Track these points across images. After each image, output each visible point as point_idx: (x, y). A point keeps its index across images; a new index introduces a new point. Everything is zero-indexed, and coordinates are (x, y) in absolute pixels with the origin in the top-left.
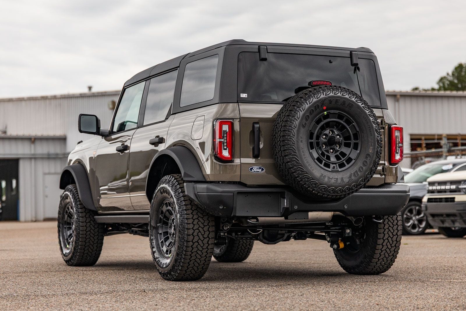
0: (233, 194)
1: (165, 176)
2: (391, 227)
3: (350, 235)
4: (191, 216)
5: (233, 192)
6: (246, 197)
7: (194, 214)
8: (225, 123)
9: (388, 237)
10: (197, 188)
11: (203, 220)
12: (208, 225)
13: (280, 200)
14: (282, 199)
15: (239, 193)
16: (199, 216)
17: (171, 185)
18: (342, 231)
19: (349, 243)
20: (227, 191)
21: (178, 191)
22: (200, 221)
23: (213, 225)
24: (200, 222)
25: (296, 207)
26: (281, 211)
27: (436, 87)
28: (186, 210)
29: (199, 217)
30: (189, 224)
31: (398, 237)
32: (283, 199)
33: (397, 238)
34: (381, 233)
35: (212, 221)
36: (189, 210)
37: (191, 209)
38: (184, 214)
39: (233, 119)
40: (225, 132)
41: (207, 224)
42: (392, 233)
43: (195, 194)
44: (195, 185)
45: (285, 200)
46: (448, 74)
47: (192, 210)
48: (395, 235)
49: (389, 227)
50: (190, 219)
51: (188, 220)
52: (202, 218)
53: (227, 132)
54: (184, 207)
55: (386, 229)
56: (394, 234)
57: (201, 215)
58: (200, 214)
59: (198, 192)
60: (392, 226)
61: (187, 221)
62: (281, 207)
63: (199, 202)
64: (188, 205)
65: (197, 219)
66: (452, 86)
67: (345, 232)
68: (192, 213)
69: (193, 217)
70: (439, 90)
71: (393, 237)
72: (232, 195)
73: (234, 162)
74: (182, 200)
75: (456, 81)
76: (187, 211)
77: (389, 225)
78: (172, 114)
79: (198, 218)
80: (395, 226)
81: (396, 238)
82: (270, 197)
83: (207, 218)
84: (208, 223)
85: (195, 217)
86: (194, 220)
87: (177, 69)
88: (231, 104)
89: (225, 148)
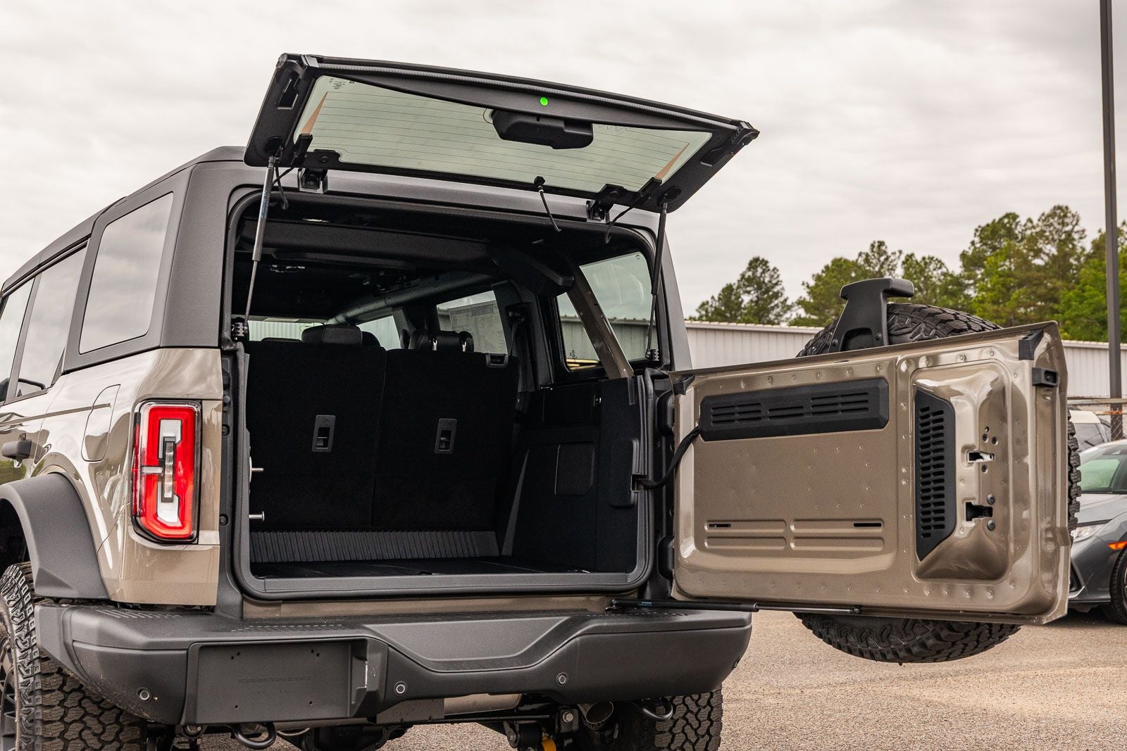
0: (184, 652)
1: (10, 565)
2: (692, 712)
3: (575, 727)
4: (57, 712)
5: (186, 647)
6: (232, 658)
7: (69, 706)
8: (170, 414)
9: (684, 743)
10: (72, 627)
11: (100, 722)
12: (116, 738)
13: (351, 664)
14: (356, 662)
15: (206, 648)
16: (86, 711)
17: (14, 602)
18: (550, 717)
19: (571, 741)
20: (166, 643)
21: (28, 625)
22: (90, 728)
23: (135, 737)
24: (89, 732)
25: (401, 689)
26: (351, 702)
27: (697, 315)
28: (43, 692)
29: (86, 714)
30: (51, 739)
31: (710, 740)
32: (361, 662)
33: (708, 743)
34: (665, 732)
35: (129, 725)
36: (53, 691)
37: (61, 689)
38: (35, 707)
39: (200, 401)
40: (168, 445)
41: (112, 738)
42: (696, 730)
43: (66, 645)
44: (68, 615)
45: (365, 667)
46: (713, 298)
47: (64, 692)
48: (703, 736)
49: (686, 714)
50: (55, 721)
51: (47, 726)
52: (97, 717)
53: (175, 445)
54: (37, 680)
55: (678, 720)
56: (701, 731)
57: (95, 707)
58: (91, 704)
59: (74, 641)
60: (695, 711)
61: (45, 730)
62: (353, 689)
63: (78, 670)
64: (52, 674)
65: (80, 720)
66: (718, 315)
67: (560, 719)
68: (61, 703)
69: (65, 715)
70: (700, 319)
71: (697, 741)
72: (181, 655)
73: (197, 544)
74: (34, 657)
75: (723, 308)
76: (47, 696)
77: (687, 706)
78: (62, 371)
79: (83, 716)
80: (702, 710)
81: (705, 743)
82: (318, 655)
83: (115, 715)
84: (118, 734)
85: (73, 715)
86: (67, 725)
87: (85, 246)
88: (199, 353)
89: (168, 495)
